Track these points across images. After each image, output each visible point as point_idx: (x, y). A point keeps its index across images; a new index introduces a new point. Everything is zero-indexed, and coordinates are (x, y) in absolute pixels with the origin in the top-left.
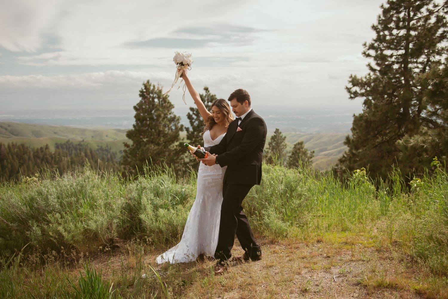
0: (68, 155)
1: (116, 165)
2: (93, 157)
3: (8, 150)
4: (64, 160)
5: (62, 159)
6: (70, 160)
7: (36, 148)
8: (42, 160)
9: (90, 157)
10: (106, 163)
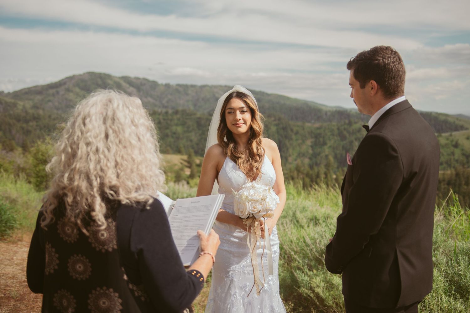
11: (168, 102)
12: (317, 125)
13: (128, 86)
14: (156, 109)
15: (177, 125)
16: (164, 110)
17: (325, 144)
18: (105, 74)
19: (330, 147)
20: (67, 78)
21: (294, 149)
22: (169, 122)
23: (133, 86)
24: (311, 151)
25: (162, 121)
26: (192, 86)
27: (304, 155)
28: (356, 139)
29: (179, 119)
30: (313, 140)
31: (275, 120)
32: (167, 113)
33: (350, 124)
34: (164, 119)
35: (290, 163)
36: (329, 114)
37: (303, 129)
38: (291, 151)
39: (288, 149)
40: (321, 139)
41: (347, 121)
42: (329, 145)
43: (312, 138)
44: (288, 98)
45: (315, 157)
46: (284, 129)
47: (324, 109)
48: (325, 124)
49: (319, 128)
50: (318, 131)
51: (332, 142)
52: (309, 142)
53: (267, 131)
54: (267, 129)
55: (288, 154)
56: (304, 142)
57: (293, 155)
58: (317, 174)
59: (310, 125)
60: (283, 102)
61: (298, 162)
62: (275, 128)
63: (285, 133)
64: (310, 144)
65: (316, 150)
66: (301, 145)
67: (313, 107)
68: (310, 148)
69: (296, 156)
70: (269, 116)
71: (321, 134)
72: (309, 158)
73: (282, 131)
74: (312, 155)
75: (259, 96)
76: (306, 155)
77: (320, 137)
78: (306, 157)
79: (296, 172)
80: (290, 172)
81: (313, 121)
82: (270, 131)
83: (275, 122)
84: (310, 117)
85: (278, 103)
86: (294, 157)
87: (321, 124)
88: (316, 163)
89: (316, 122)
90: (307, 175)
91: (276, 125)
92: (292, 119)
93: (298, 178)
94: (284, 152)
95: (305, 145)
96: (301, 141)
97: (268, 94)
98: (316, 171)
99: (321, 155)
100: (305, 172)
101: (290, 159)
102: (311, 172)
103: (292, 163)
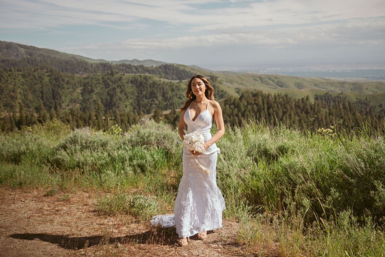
0: (327, 106)
1: (375, 119)
2: (351, 110)
3: (274, 99)
4: (323, 111)
5: (320, 110)
6: (328, 111)
7: (297, 100)
8: (303, 110)
9: (348, 109)
10: (365, 116)
12: (85, 75)
17: (92, 91)
19: (97, 93)
21: (66, 96)
24: (81, 98)
27: (75, 101)
28: (118, 86)
30: (82, 88)
31: (47, 72)
33: (112, 74)
35: (63, 109)
36: (94, 66)
37: (73, 79)
38: (63, 98)
39: (60, 97)
40: (89, 88)
41: (110, 72)
42: (96, 92)
43: (81, 86)
44: (58, 53)
45: (85, 102)
46: (56, 79)
47: (90, 62)
48: (92, 75)
49: (85, 78)
50: (86, 81)
51: (99, 89)
52: (79, 90)
53: (41, 82)
54: (40, 80)
55: (61, 101)
56: (74, 90)
57: (66, 101)
58: (88, 116)
59: (78, 75)
60: (53, 56)
61: (70, 107)
62: (48, 78)
63: (57, 83)
64: (80, 92)
65: (85, 96)
66: (72, 93)
67: (80, 60)
68: (81, 95)
69: (69, 102)
70: (42, 68)
71: (89, 83)
72: (80, 103)
73: (55, 81)
74: (82, 101)
75: (30, 51)
76: (77, 101)
77: (88, 85)
78: (77, 103)
79: (70, 116)
80: (66, 116)
81: (81, 72)
82: (43, 81)
83: (47, 74)
84: (78, 69)
85: (48, 57)
86: (67, 103)
87: (88, 75)
88: (86, 107)
89: (84, 73)
90: (81, 118)
91: (48, 76)
92: (62, 71)
93: (73, 121)
94: (57, 99)
95: (76, 93)
96: (71, 90)
97: (38, 49)
98: (88, 114)
99: (90, 101)
100: (79, 115)
101: (63, 105)
102: (84, 115)
103: (65, 108)
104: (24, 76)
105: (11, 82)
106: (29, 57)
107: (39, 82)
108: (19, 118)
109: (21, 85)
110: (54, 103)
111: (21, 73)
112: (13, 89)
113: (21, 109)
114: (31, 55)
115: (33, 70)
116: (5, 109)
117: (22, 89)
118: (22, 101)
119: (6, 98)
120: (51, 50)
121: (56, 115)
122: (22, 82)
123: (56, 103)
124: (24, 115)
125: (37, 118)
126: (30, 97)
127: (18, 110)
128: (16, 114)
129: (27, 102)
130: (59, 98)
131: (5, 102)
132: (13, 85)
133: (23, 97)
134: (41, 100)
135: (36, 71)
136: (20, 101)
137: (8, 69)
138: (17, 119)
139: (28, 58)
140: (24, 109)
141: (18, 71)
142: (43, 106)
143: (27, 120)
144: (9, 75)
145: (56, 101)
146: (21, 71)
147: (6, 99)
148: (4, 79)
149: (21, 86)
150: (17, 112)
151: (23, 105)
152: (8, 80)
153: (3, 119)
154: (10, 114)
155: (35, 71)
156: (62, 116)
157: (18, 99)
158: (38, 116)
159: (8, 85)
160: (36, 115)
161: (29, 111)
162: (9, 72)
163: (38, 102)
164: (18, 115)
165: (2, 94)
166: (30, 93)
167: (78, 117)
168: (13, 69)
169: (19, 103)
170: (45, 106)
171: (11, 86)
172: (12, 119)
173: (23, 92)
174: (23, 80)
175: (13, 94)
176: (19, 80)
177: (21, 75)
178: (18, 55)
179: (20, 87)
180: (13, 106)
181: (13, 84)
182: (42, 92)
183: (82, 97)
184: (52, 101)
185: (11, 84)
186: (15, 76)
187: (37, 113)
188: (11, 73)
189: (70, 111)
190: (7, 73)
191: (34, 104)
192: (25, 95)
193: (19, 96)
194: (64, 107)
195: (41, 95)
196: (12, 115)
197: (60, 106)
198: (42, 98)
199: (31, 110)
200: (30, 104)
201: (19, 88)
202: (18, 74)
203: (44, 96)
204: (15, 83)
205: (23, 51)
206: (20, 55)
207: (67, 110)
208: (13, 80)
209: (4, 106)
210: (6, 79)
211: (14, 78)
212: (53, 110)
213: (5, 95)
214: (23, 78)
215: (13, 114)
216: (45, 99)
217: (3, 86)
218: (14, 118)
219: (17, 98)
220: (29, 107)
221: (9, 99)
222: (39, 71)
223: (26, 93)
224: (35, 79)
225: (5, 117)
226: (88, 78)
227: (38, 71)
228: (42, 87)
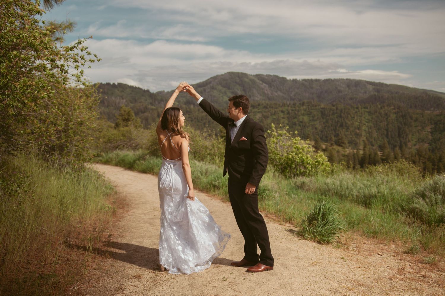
11: (295, 96)
12: (437, 112)
13: (261, 82)
14: (285, 101)
15: (303, 115)
16: (292, 102)
18: (242, 74)
20: (211, 78)
21: (413, 135)
22: (297, 112)
23: (265, 83)
24: (430, 137)
25: (291, 111)
26: (317, 81)
27: (423, 141)
29: (305, 110)
30: (433, 126)
31: (394, 109)
32: (294, 104)
34: (292, 110)
35: (409, 148)
37: (423, 117)
38: (410, 136)
39: (407, 135)
40: (441, 126)
43: (432, 124)
44: (407, 88)
45: (435, 142)
46: (404, 116)
49: (437, 115)
50: (438, 118)
52: (428, 129)
53: (387, 119)
54: (386, 117)
55: (407, 139)
56: (423, 128)
57: (412, 140)
58: (438, 158)
59: (429, 112)
60: (401, 92)
61: (417, 147)
62: (395, 116)
63: (405, 120)
64: (429, 130)
65: (435, 135)
66: (420, 131)
67: (432, 95)
68: (430, 134)
69: (416, 141)
70: (389, 105)
71: (441, 121)
72: (429, 143)
73: (401, 118)
74: (431, 141)
75: (378, 87)
76: (425, 140)
77: (440, 124)
78: (425, 142)
79: (417, 156)
80: (412, 157)
81: (432, 109)
82: (389, 118)
83: (394, 111)
84: (429, 105)
85: (397, 93)
86: (414, 142)
87: (441, 111)
88: (436, 147)
89: (436, 109)
90: (429, 159)
91: (395, 113)
92: (411, 107)
93: (419, 162)
94: (403, 137)
95: (425, 131)
96: (420, 128)
97: (386, 85)
98: (438, 155)
99: (441, 141)
100: (427, 156)
101: (409, 145)
102: (433, 157)
103: (412, 148)
104: (370, 113)
105: (357, 119)
106: (376, 93)
107: (385, 119)
108: (362, 156)
109: (367, 122)
110: (399, 142)
111: (367, 110)
112: (359, 126)
113: (365, 147)
114: (378, 91)
115: (379, 106)
116: (349, 146)
117: (368, 126)
118: (367, 138)
119: (351, 134)
120: (400, 86)
121: (400, 155)
122: (367, 119)
123: (401, 142)
124: (368, 152)
125: (380, 157)
126: (375, 135)
127: (361, 147)
128: (359, 152)
129: (371, 140)
130: (405, 137)
131: (350, 139)
132: (359, 123)
133: (368, 135)
134: (385, 138)
135: (383, 108)
136: (365, 138)
137: (355, 106)
138: (360, 156)
139: (375, 95)
140: (368, 147)
141: (365, 108)
142: (387, 145)
143: (370, 158)
144: (356, 112)
145: (402, 139)
146: (367, 108)
147: (351, 136)
148: (351, 116)
149: (367, 124)
150: (360, 149)
151: (367, 142)
152: (354, 118)
153: (347, 156)
154: (353, 151)
155: (381, 108)
156: (407, 156)
157: (363, 137)
158: (382, 154)
159: (354, 122)
160: (379, 153)
161: (373, 149)
162: (356, 110)
163: (382, 140)
164: (361, 152)
165: (348, 131)
166: (375, 131)
167: (425, 158)
168: (360, 107)
169: (363, 141)
170: (389, 144)
171: (357, 123)
172: (356, 156)
173: (368, 129)
174: (370, 118)
175: (358, 131)
176: (365, 118)
177: (367, 112)
178: (365, 93)
179: (365, 124)
180: (357, 143)
181: (359, 121)
182: (387, 130)
183: (432, 136)
184: (398, 139)
185: (357, 121)
186: (362, 113)
187: (381, 151)
188: (357, 110)
189: (416, 152)
190: (354, 110)
191: (378, 142)
192: (369, 133)
193: (364, 133)
194: (410, 147)
195: (385, 133)
196: (355, 152)
197: (406, 145)
198: (387, 136)
199: (374, 148)
200: (373, 141)
201: (364, 126)
202: (364, 111)
203: (389, 133)
204: (361, 121)
205: (370, 87)
206: (367, 92)
207: (414, 150)
208: (359, 117)
209: (349, 143)
210: (353, 116)
211: (361, 115)
212: (397, 149)
213: (351, 132)
214: (369, 115)
215: (357, 152)
216: (390, 137)
217: (349, 123)
218: (357, 155)
219: (361, 135)
220: (373, 145)
221: (354, 136)
222: (386, 108)
223: (370, 131)
224: (381, 116)
225: (349, 154)
226: (440, 115)
227: (384, 108)
228: (387, 125)
